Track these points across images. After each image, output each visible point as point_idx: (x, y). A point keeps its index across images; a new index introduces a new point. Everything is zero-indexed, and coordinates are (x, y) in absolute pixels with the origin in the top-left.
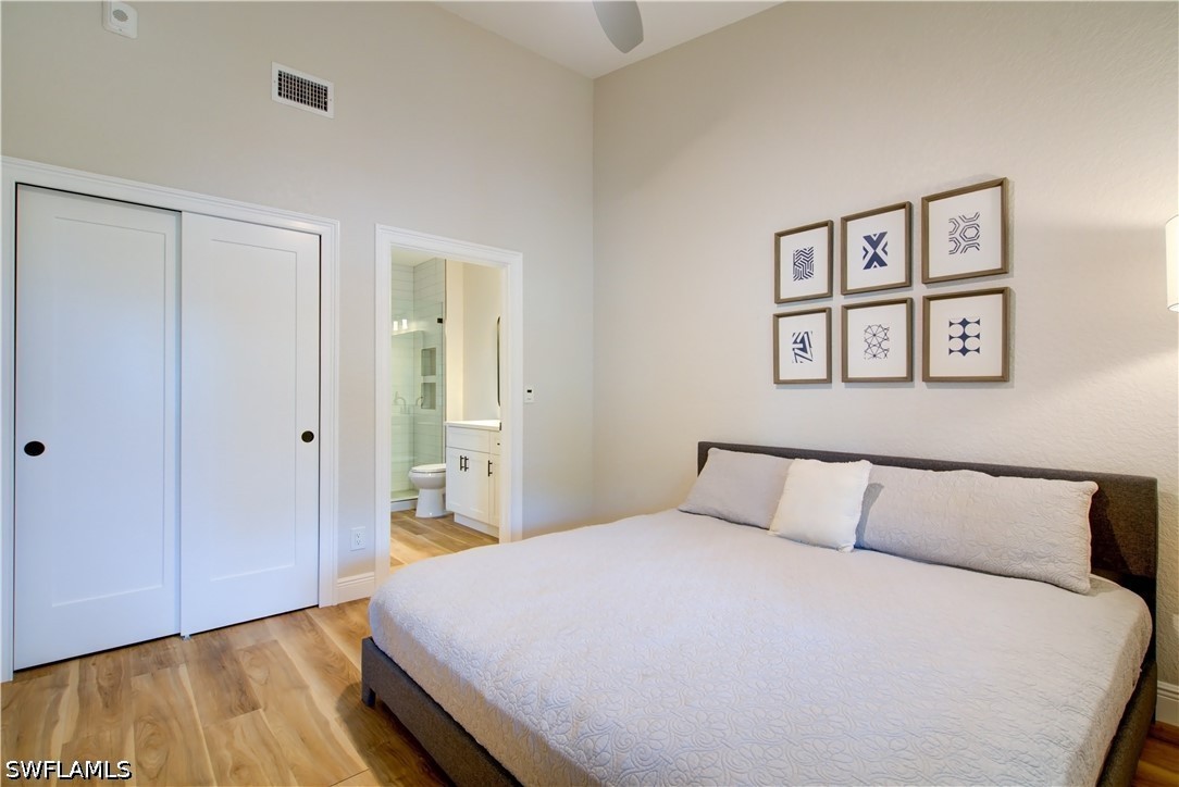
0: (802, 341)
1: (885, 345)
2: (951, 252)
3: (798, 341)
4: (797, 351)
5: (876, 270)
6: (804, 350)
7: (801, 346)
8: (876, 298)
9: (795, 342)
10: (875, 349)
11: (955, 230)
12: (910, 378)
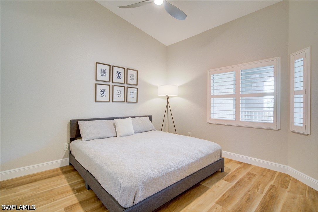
0: (103, 91)
1: (120, 95)
2: (131, 80)
3: (102, 91)
4: (101, 94)
5: (118, 79)
6: (103, 93)
7: (103, 92)
8: (119, 85)
9: (101, 91)
10: (119, 95)
11: (131, 76)
12: (124, 101)
